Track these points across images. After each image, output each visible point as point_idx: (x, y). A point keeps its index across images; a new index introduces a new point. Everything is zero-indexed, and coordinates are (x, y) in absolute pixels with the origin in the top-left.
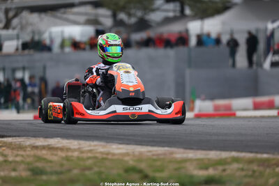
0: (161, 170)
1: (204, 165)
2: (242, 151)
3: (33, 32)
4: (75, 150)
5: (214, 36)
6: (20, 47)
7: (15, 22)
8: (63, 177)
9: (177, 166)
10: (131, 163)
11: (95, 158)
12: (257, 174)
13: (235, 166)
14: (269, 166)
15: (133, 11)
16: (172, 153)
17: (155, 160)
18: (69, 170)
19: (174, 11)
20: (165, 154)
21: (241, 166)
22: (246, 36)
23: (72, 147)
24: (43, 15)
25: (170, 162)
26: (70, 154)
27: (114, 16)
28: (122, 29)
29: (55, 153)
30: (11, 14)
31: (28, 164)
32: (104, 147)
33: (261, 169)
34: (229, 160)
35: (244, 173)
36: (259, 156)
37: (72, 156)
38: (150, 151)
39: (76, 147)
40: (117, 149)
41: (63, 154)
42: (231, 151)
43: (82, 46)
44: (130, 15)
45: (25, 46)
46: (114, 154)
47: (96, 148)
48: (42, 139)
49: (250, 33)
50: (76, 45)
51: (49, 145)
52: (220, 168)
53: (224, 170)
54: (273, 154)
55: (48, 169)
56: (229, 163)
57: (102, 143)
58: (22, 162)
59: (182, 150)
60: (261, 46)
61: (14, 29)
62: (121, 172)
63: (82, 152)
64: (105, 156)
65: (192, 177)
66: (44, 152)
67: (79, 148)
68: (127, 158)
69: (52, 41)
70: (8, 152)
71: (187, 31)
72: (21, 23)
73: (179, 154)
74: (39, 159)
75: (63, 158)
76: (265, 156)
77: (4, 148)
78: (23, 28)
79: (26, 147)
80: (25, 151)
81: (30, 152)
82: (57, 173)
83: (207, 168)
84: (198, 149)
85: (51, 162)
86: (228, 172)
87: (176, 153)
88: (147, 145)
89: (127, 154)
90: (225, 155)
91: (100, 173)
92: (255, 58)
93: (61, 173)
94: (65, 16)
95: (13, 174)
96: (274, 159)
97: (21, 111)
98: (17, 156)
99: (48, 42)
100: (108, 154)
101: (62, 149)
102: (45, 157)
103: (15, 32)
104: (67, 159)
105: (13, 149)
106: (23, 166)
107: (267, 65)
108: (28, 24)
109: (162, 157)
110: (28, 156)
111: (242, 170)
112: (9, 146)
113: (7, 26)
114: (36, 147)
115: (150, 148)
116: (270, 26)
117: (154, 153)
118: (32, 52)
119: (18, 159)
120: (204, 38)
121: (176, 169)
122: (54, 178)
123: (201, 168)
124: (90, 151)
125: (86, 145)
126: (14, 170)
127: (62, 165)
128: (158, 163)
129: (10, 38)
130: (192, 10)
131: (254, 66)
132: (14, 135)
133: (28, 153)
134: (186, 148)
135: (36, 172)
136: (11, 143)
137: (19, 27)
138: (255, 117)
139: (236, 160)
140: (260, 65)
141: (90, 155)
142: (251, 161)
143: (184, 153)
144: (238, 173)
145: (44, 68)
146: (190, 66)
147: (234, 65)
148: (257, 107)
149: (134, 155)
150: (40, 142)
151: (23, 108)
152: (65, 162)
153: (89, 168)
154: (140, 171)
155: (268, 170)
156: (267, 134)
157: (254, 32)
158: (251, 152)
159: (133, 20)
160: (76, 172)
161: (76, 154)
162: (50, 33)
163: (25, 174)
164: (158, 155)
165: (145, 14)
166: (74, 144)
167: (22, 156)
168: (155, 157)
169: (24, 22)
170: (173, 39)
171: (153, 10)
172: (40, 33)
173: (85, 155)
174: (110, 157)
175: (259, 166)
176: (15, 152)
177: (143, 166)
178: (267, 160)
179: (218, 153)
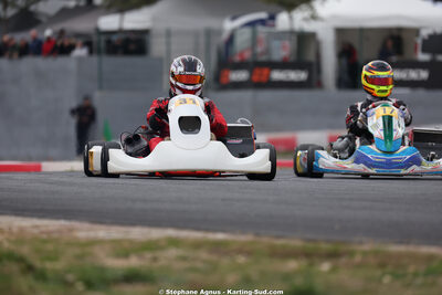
0: (53, 257)
1: (123, 249)
2: (183, 228)
9: (78, 251)
10: (7, 246)
13: (173, 252)
14: (226, 254)
16: (71, 230)
17: (45, 241)
20: (60, 231)
21: (181, 252)
25: (69, 244)
33: (214, 257)
34: (162, 243)
35: (186, 265)
36: (211, 236)
38: (37, 227)
42: (167, 227)
52: (149, 255)
53: (155, 259)
56: (163, 248)
59: (86, 225)
65: (102, 269)
73: (84, 231)
76: (220, 236)
83: (126, 255)
84: (113, 224)
86: (162, 262)
88: (32, 216)
90: (156, 234)
96: (234, 242)
109: (55, 236)
111: (184, 259)
115: (36, 222)
116: (229, 25)
117: (43, 229)
121: (80, 257)
123: (118, 256)
128: (50, 247)
139: (174, 242)
142: (198, 245)
143: (90, 230)
146: (101, 88)
149: (11, 233)
154: (20, 260)
155: (225, 262)
156: (223, 200)
158: (199, 230)
164: (49, 233)
168: (45, 236)
175: (211, 252)
177: (25, 250)
178: (223, 243)
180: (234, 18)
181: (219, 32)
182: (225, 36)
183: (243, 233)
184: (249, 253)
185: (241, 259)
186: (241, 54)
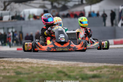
0: (73, 72)
1: (92, 69)
2: (109, 63)
3: (16, 12)
4: (35, 63)
5: (96, 12)
6: (11, 18)
7: (8, 7)
8: (29, 75)
9: (80, 70)
10: (60, 69)
11: (44, 67)
12: (115, 73)
13: (106, 70)
15: (60, 2)
17: (70, 68)
18: (33, 72)
19: (78, 2)
20: (75, 65)
21: (108, 69)
22: (110, 12)
23: (34, 62)
24: (21, 4)
25: (77, 68)
26: (33, 65)
27: (52, 4)
28: (55, 10)
29: (26, 65)
30: (6, 4)
31: (14, 70)
32: (48, 62)
33: (117, 71)
34: (103, 67)
35: (109, 73)
36: (116, 65)
37: (34, 66)
38: (68, 64)
39: (36, 62)
40: (54, 63)
41: (30, 65)
43: (38, 18)
44: (59, 4)
45: (13, 18)
46: (52, 65)
47: (44, 62)
48: (20, 59)
49: (112, 11)
50: (35, 17)
51: (23, 61)
52: (99, 71)
53: (101, 72)
55: (23, 72)
56: (103, 69)
57: (47, 60)
58: (12, 69)
60: (117, 17)
61: (8, 10)
62: (55, 73)
63: (38, 64)
64: (48, 66)
65: (86, 74)
66: (21, 64)
67: (37, 63)
68: (58, 67)
69: (25, 15)
70: (5, 64)
71: (84, 10)
72: (11, 8)
73: (81, 64)
74: (19, 67)
75: (30, 67)
76: (119, 65)
77: (4, 63)
78: (12, 10)
79: (13, 62)
80: (13, 64)
81: (15, 65)
82: (27, 74)
83: (93, 71)
84: (89, 62)
85: (24, 69)
88: (67, 61)
89: (58, 65)
90: (101, 65)
91: (46, 73)
92: (114, 22)
93: (29, 74)
94: (30, 4)
95: (8, 74)
97: (11, 46)
98: (9, 66)
99: (23, 16)
100: (49, 65)
101: (29, 63)
102: (22, 66)
103: (8, 12)
104: (32, 67)
105: (8, 63)
106: (12, 71)
107: (120, 25)
108: (14, 8)
109: (73, 66)
110: (14, 66)
111: (109, 71)
112: (6, 62)
113: (5, 9)
114: (18, 63)
115: (68, 62)
116: (121, 8)
117: (70, 64)
118: (16, 20)
119: (10, 68)
120: (92, 13)
121: (80, 71)
122: (26, 76)
124: (42, 64)
125: (40, 61)
126: (8, 73)
127: (29, 70)
128: (72, 69)
129: (6, 15)
131: (114, 26)
132: (8, 57)
133: (14, 65)
134: (84, 62)
135: (18, 73)
136: (7, 61)
137: (10, 9)
138: (115, 48)
139: (106, 67)
140: (117, 25)
141: (41, 65)
142: (113, 67)
144: (107, 73)
145: (22, 27)
147: (105, 25)
148: (115, 43)
149: (61, 66)
150: (20, 60)
151: (12, 45)
152: (31, 69)
153: (41, 71)
154: (64, 72)
156: (120, 55)
157: (114, 10)
158: (113, 63)
159: (60, 6)
160: (35, 73)
161: (35, 65)
162: (24, 12)
163: (13, 74)
164: (72, 65)
165: (66, 3)
166: (34, 61)
167: (12, 66)
168: (70, 66)
169: (12, 7)
170: (78, 14)
171: (69, 1)
172: (19, 12)
173: (39, 66)
174: (50, 66)
175: (116, 69)
176: (9, 65)
177: (65, 70)
178: (120, 67)
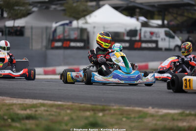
14: (63, 109)
16: (4, 100)
42: (39, 99)
54: (64, 102)
59: (9, 98)
86: (39, 112)
87: (6, 100)
96: (65, 105)
123: (22, 110)
130: (8, 14)
143: (10, 100)
155: (63, 112)
179: (31, 100)
180: (56, 23)
181: (51, 28)
182: (53, 29)
183: (68, 102)
184: (71, 109)
185: (69, 111)
186: (59, 36)
